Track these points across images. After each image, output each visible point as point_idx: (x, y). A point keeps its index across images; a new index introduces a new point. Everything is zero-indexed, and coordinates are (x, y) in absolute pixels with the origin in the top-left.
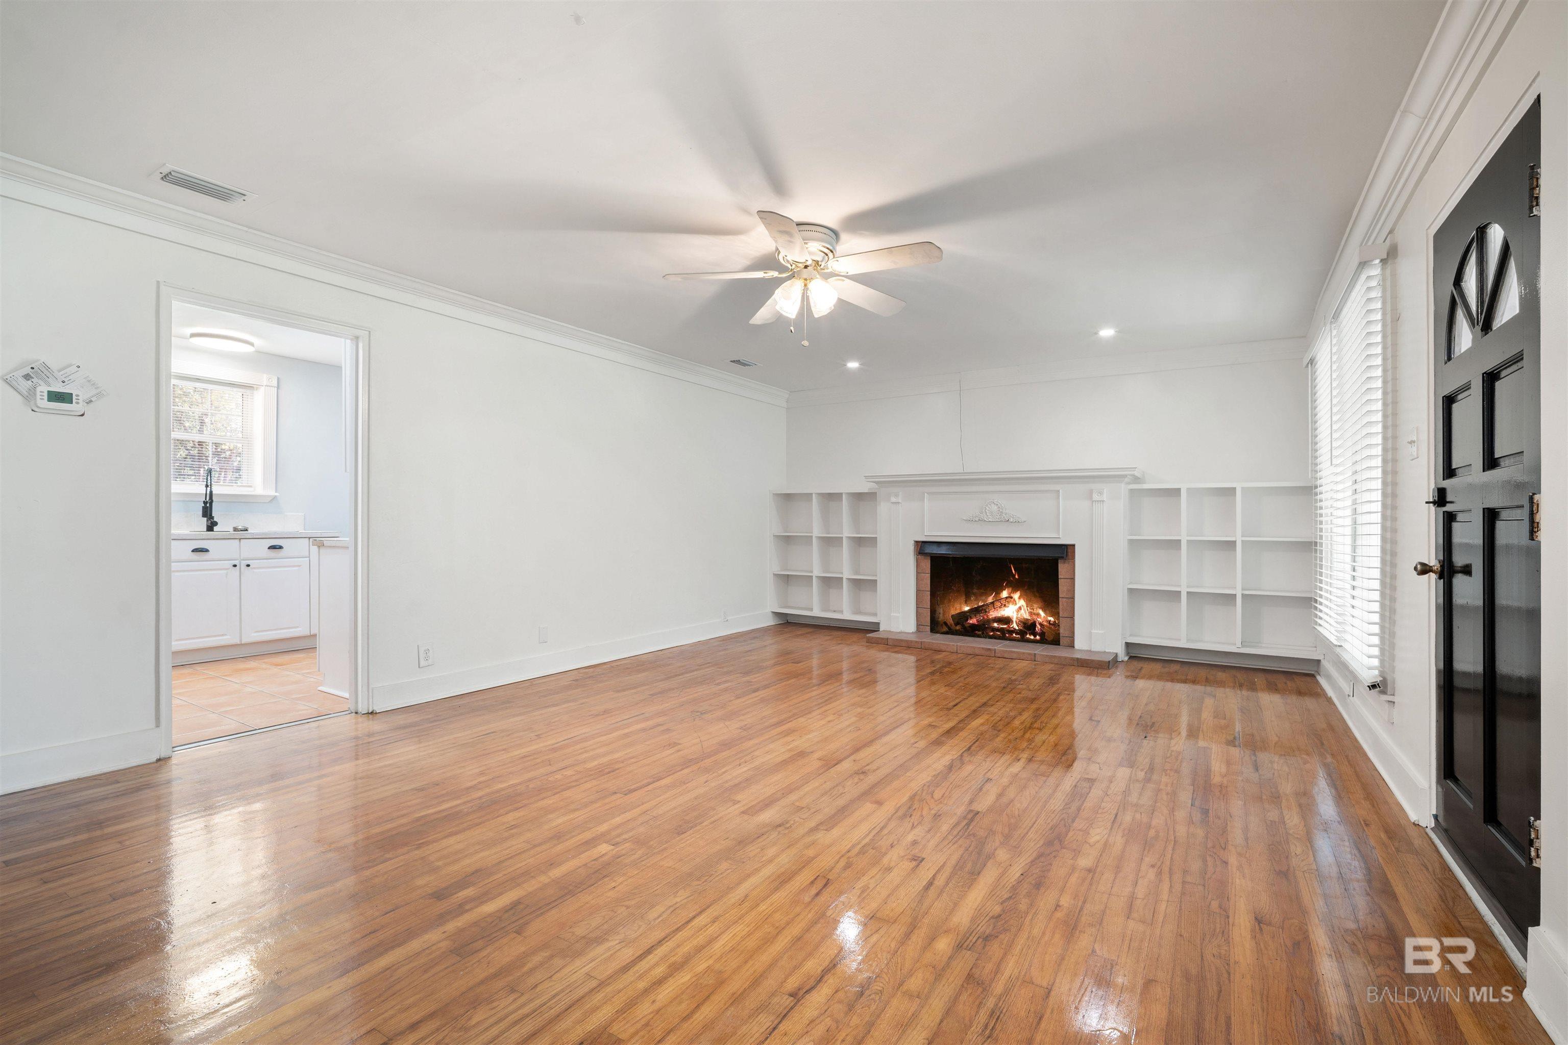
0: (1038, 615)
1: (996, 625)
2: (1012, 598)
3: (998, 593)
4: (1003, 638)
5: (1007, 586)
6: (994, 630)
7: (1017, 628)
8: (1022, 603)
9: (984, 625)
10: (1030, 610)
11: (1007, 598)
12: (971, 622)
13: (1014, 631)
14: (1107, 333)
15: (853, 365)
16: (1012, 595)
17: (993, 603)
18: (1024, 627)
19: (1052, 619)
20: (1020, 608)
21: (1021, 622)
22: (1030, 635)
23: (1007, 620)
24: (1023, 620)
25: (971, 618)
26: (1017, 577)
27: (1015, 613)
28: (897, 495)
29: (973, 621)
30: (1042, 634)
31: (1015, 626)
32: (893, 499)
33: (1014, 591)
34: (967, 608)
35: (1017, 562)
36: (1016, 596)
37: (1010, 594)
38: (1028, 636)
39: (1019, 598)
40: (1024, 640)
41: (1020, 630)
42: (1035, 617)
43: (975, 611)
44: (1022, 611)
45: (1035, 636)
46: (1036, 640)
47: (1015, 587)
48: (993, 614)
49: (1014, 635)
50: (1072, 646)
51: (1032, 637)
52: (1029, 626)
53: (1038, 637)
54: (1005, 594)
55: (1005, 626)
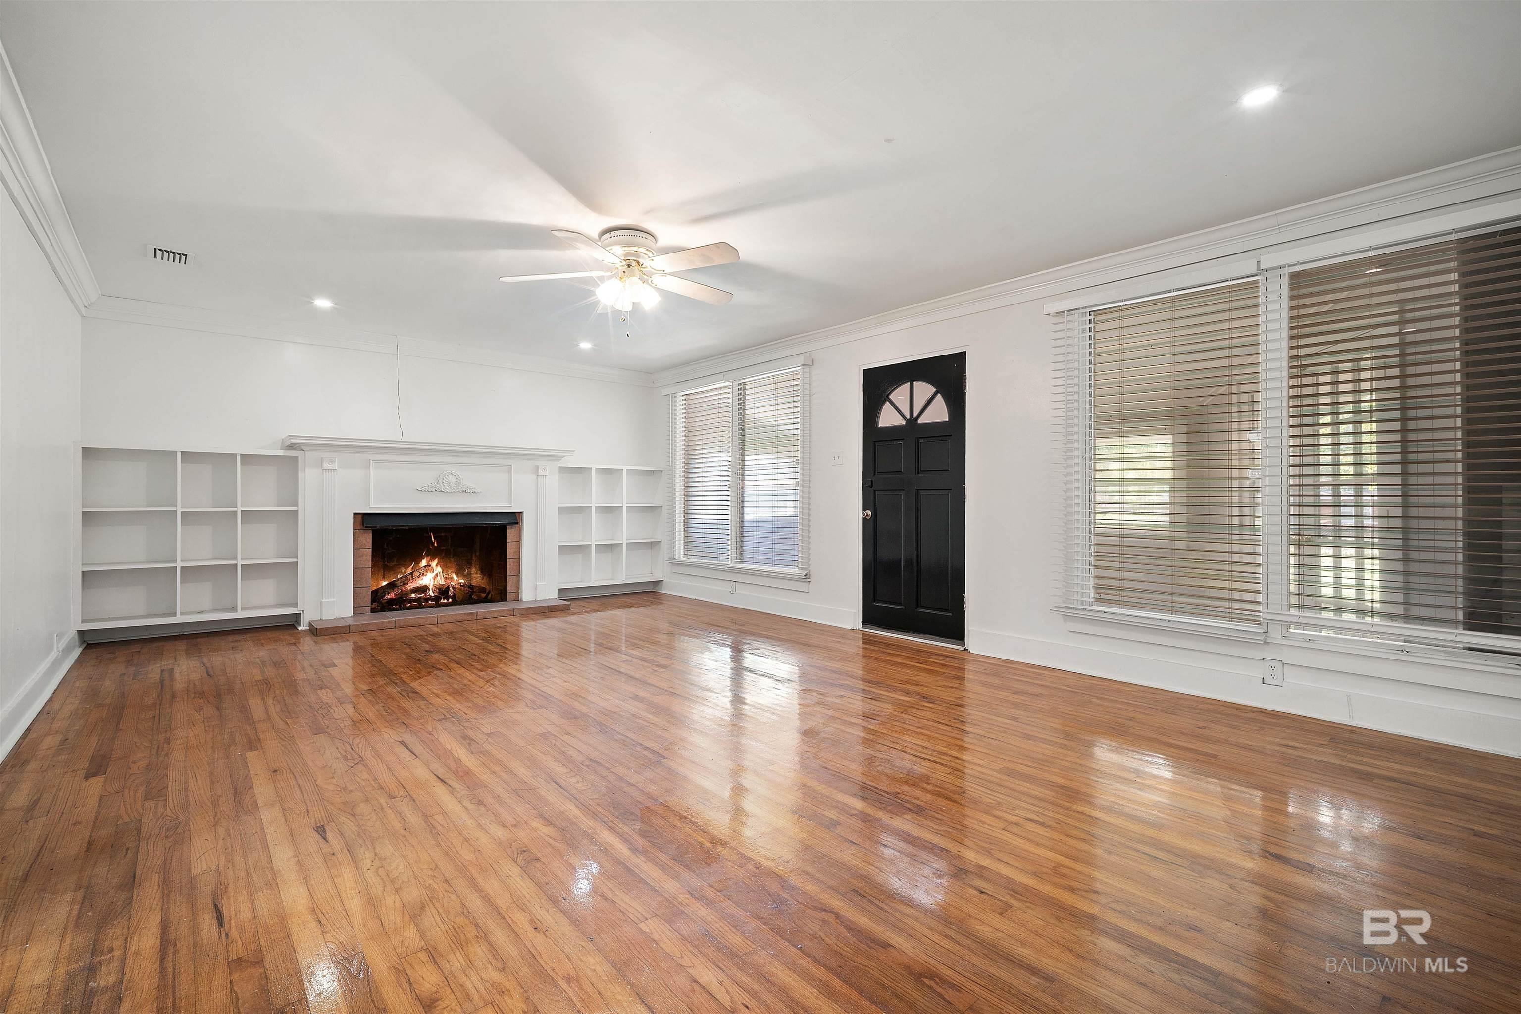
0: (452, 578)
1: (413, 595)
2: (430, 566)
3: (418, 562)
4: (420, 606)
5: (427, 555)
6: (411, 600)
7: (433, 595)
8: (439, 569)
9: (402, 598)
10: (445, 576)
11: (425, 567)
12: (388, 597)
13: (431, 598)
14: (585, 345)
15: (323, 303)
16: (430, 563)
17: (412, 574)
18: (439, 593)
19: (462, 581)
20: (437, 575)
21: (437, 588)
22: (444, 600)
23: (424, 589)
24: (438, 587)
25: (389, 593)
26: (436, 545)
27: (432, 580)
28: (332, 462)
29: (391, 596)
30: (454, 597)
31: (431, 593)
32: (326, 466)
33: (432, 559)
34: (384, 583)
35: (436, 530)
36: (434, 564)
37: (428, 562)
38: (442, 601)
39: (437, 566)
40: (439, 605)
41: (435, 596)
42: (448, 581)
43: (392, 585)
44: (439, 578)
45: (448, 600)
46: (449, 603)
47: (433, 555)
48: (411, 585)
49: (430, 602)
50: (518, 599)
51: (445, 601)
52: (443, 591)
53: (450, 600)
54: (424, 563)
55: (422, 595)
